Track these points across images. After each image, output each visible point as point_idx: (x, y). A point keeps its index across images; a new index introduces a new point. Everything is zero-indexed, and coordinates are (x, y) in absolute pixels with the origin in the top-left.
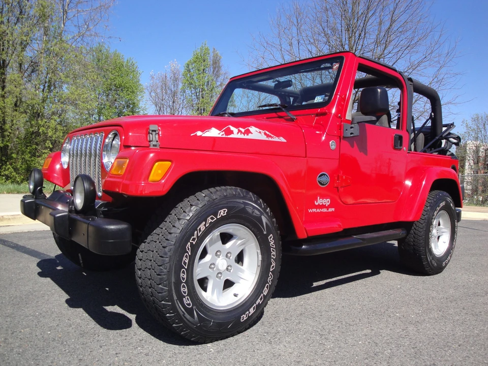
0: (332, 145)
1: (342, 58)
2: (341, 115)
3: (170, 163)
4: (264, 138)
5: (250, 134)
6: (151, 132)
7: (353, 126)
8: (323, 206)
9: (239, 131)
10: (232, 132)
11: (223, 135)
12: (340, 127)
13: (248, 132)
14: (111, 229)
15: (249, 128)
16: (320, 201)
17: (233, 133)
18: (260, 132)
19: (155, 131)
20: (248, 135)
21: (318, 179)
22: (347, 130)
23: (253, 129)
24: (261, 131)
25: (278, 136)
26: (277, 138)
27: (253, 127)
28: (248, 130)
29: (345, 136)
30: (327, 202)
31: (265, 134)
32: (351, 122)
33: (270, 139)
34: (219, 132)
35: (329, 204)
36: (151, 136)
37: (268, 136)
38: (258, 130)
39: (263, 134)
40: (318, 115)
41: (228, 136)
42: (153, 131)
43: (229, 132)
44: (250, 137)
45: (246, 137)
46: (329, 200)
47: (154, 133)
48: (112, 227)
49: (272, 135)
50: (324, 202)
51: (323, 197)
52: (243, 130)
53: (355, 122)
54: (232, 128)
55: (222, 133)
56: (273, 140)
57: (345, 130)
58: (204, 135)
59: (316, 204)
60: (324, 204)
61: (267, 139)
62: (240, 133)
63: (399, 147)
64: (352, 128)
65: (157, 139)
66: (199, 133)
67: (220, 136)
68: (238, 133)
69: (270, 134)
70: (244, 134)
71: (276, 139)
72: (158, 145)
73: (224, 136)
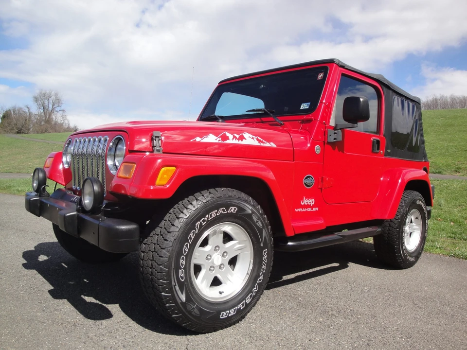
0: (317, 150)
1: (326, 69)
2: (326, 121)
3: (174, 168)
4: (256, 143)
5: (244, 140)
6: (154, 138)
7: (336, 131)
8: (308, 206)
9: (234, 137)
10: (227, 138)
11: (219, 140)
12: (325, 133)
13: (242, 138)
14: (121, 229)
15: (243, 134)
16: (306, 201)
17: (229, 139)
18: (253, 138)
19: (158, 137)
20: (242, 140)
21: (304, 181)
22: (330, 135)
23: (246, 135)
24: (253, 136)
25: (269, 141)
26: (268, 143)
27: (246, 133)
28: (242, 136)
29: (329, 141)
30: (311, 202)
31: (258, 140)
32: (335, 128)
33: (262, 144)
34: (216, 138)
35: (313, 204)
36: (155, 141)
37: (260, 141)
38: (251, 136)
39: (255, 140)
40: (303, 121)
41: (224, 142)
42: (156, 137)
43: (225, 138)
44: (244, 142)
45: (240, 142)
46: (313, 200)
47: (157, 139)
48: (123, 227)
49: (263, 141)
50: (309, 202)
51: (308, 197)
52: (237, 136)
53: (338, 128)
54: (228, 134)
55: (219, 139)
56: (264, 145)
57: (329, 136)
58: (202, 141)
59: (302, 204)
60: (309, 204)
61: (259, 144)
62: (235, 139)
63: (376, 151)
64: (335, 133)
65: (160, 145)
66: (198, 139)
67: (217, 141)
68: (233, 139)
69: (262, 140)
70: (239, 140)
71: (267, 145)
72: (161, 151)
73: (221, 142)
